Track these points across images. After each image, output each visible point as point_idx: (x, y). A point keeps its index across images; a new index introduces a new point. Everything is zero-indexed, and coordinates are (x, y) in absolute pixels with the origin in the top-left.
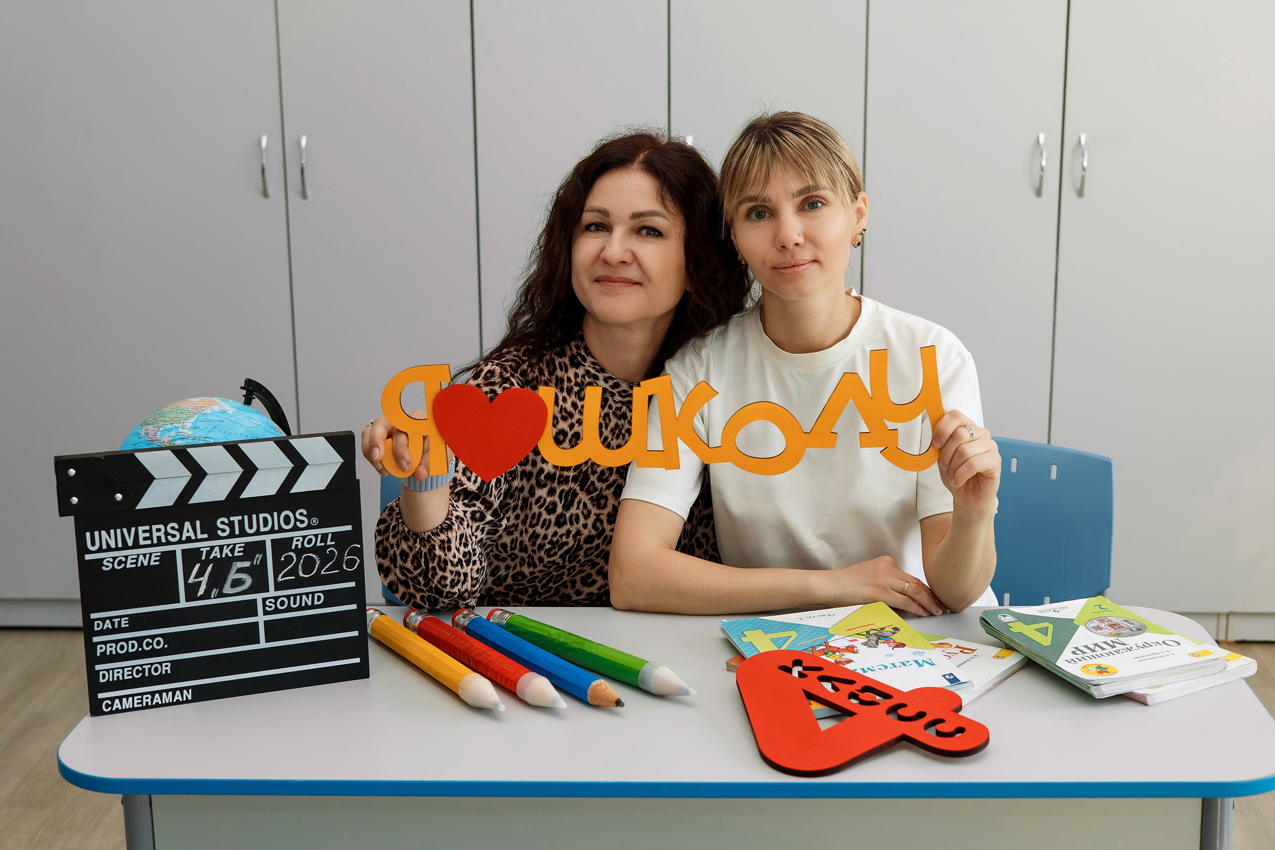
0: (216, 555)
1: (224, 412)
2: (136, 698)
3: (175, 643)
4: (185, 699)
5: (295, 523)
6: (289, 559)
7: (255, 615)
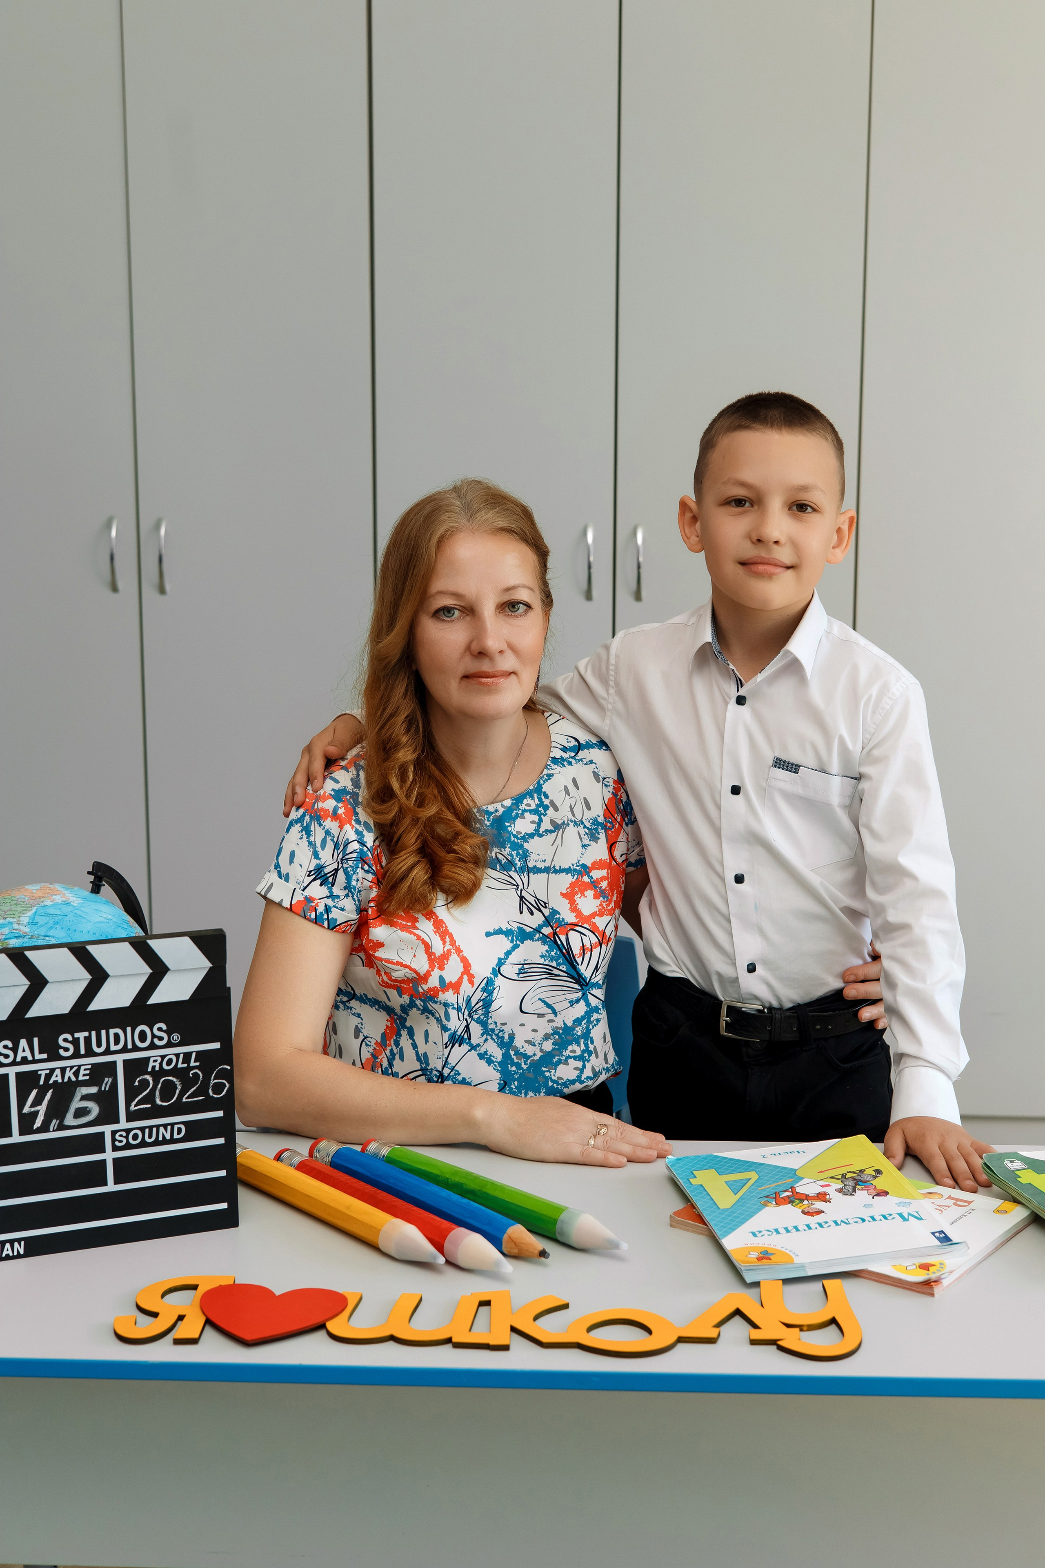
0: (56, 1079)
1: (67, 904)
4: (15, 1254)
5: (152, 1041)
6: (145, 1083)
7: (103, 1151)
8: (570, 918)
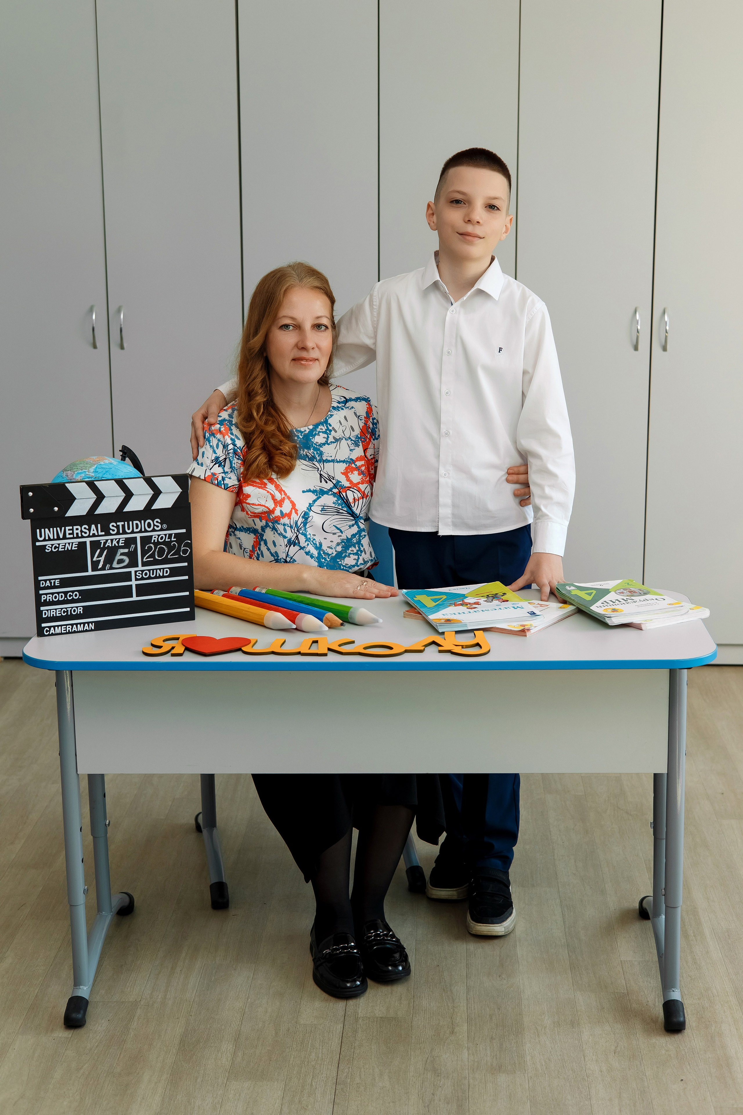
0: (109, 545)
1: (112, 464)
2: (63, 627)
3: (86, 596)
4: (90, 629)
5: (154, 528)
6: (150, 548)
7: (131, 581)
8: (347, 484)
